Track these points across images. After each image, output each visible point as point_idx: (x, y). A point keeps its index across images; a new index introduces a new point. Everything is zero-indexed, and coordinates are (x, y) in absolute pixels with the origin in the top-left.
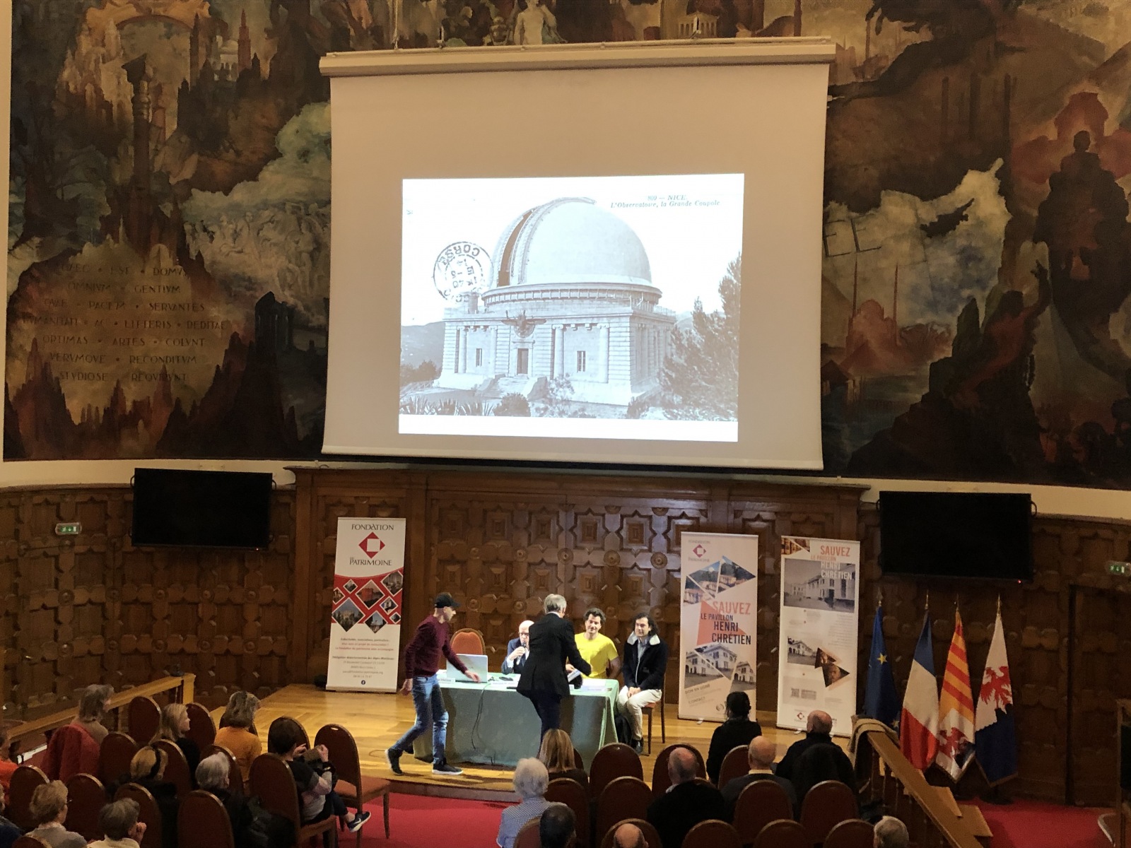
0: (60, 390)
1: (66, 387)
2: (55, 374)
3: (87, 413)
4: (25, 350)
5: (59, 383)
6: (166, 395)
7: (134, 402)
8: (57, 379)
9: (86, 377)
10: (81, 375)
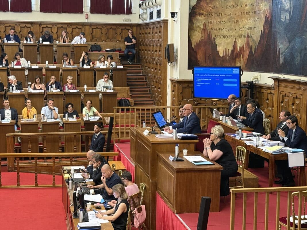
0: (215, 43)
1: (218, 41)
2: (213, 36)
3: (225, 52)
4: (200, 27)
5: (214, 40)
6: (248, 44)
7: (240, 47)
8: (214, 38)
9: (225, 37)
10: (223, 37)
